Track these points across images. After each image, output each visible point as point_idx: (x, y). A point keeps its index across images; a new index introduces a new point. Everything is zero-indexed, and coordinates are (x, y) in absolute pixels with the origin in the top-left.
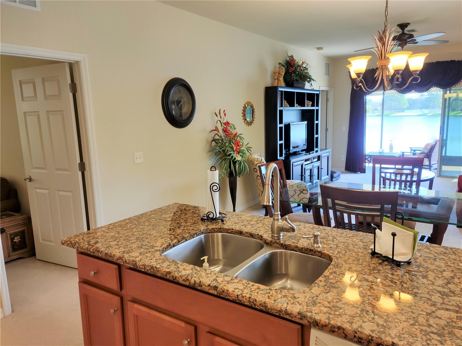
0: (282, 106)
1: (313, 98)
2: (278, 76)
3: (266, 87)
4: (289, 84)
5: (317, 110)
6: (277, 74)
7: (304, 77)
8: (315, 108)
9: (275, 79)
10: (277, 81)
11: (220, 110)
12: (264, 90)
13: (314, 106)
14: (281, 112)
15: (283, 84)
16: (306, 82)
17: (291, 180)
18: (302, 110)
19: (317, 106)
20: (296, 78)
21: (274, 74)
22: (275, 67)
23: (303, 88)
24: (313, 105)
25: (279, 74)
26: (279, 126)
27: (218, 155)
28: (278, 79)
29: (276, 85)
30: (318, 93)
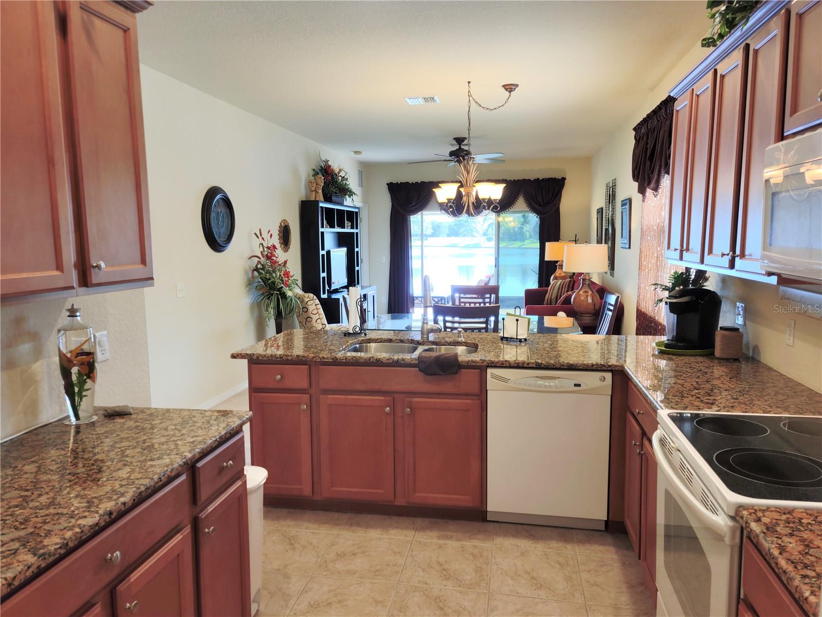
0: (323, 227)
1: (352, 217)
2: (316, 188)
3: (302, 201)
4: (328, 199)
5: (357, 233)
6: (315, 184)
7: (345, 191)
8: (354, 231)
9: (313, 191)
10: (314, 193)
11: (260, 230)
12: (299, 206)
13: (354, 229)
14: (322, 233)
15: (322, 199)
16: (347, 197)
17: (341, 324)
18: (339, 233)
19: (357, 228)
20: (334, 191)
21: (310, 184)
22: (308, 175)
23: (342, 204)
24: (352, 228)
25: (317, 185)
26: (322, 252)
27: (260, 290)
28: (315, 190)
29: (313, 199)
30: (357, 210)
